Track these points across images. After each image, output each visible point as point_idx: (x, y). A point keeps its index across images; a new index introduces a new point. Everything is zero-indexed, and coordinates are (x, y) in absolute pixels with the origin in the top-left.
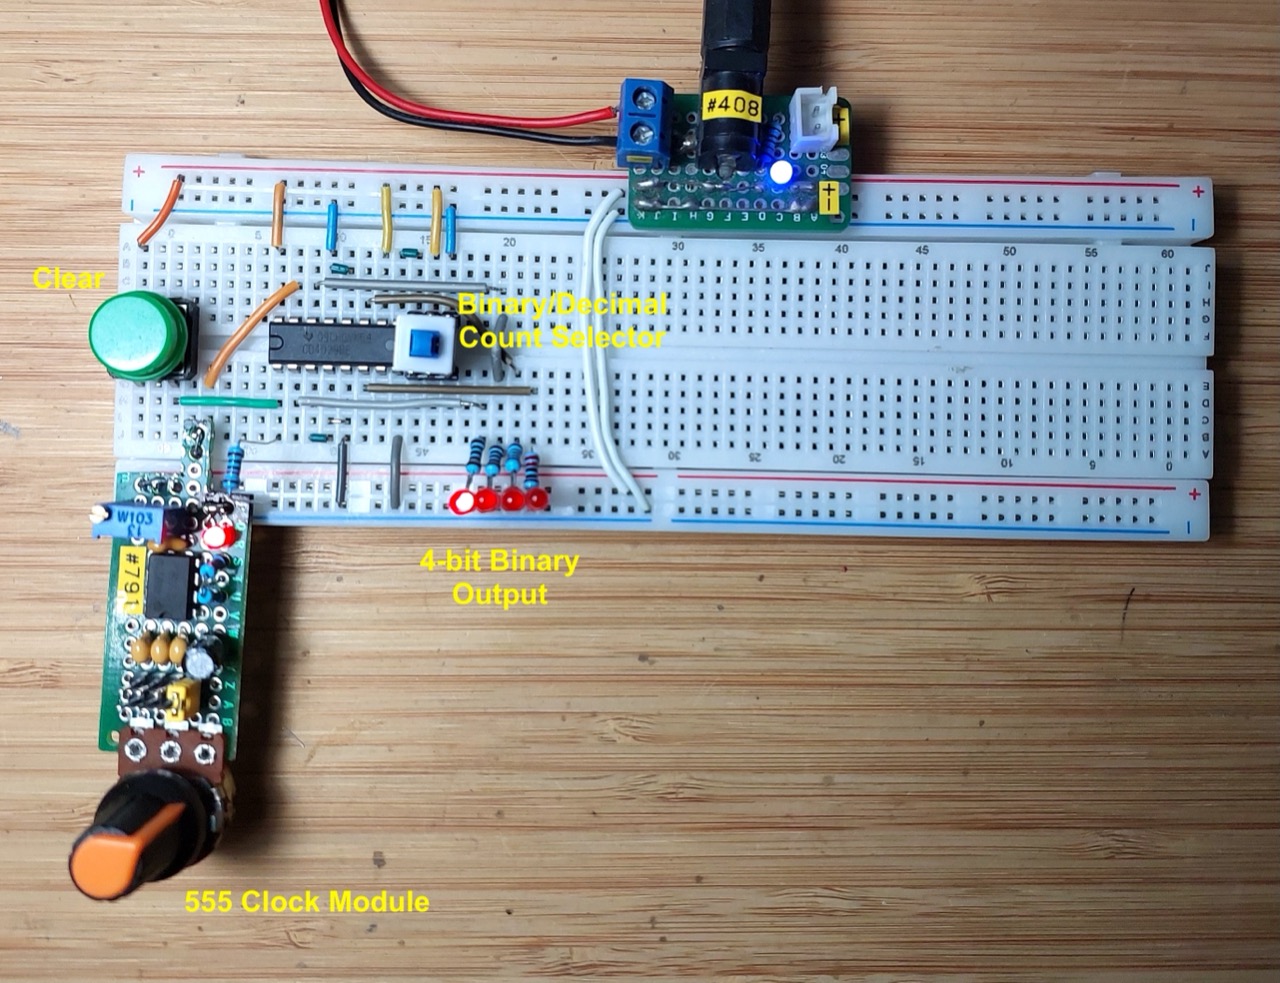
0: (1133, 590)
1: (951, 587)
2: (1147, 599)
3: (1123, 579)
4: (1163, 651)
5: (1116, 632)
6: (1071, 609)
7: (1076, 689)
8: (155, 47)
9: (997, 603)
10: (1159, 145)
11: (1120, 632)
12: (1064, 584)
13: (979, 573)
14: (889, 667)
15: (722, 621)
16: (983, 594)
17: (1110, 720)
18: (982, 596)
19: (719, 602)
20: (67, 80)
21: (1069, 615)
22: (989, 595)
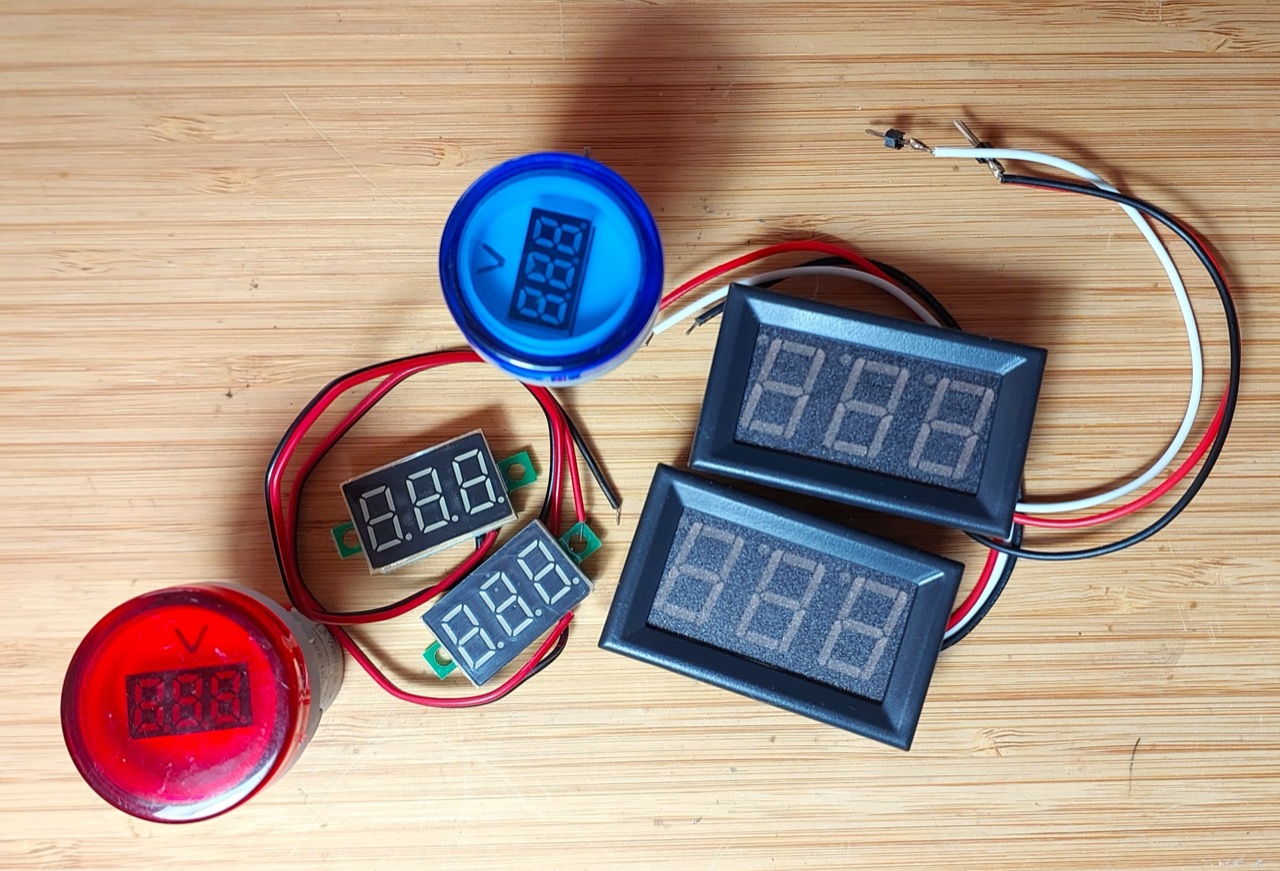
0: (1139, 741)
1: (960, 743)
2: (1153, 749)
3: (1128, 730)
4: (1171, 801)
5: (1123, 783)
6: (1079, 761)
7: (1087, 841)
8: (171, 235)
9: (1006, 757)
10: (1144, 304)
11: (1127, 783)
12: (1070, 737)
13: (986, 728)
14: (902, 824)
15: (737, 784)
16: (992, 748)
18: (990, 751)
19: (732, 764)
20: (84, 269)
21: (1077, 766)
22: (997, 750)
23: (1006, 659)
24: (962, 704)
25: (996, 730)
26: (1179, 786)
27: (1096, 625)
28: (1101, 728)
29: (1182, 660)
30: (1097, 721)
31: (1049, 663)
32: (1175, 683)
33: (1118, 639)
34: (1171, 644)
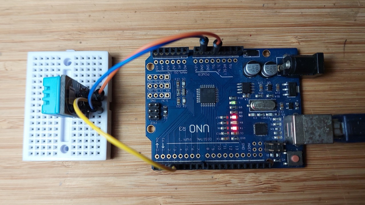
0: (346, 40)
1: (287, 40)
2: (351, 43)
3: (342, 37)
4: (358, 60)
5: (342, 54)
9: (302, 45)
11: (343, 54)
12: (324, 39)
13: (295, 36)
17: (343, 83)
18: (297, 43)
21: (326, 48)
22: (299, 43)
23: (300, 13)
24: (286, 28)
25: (298, 36)
26: (360, 55)
27: (330, 3)
28: (334, 36)
29: (358, 15)
30: (332, 34)
31: (315, 15)
32: (357, 22)
33: (337, 8)
34: (355, 10)
